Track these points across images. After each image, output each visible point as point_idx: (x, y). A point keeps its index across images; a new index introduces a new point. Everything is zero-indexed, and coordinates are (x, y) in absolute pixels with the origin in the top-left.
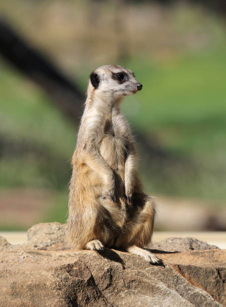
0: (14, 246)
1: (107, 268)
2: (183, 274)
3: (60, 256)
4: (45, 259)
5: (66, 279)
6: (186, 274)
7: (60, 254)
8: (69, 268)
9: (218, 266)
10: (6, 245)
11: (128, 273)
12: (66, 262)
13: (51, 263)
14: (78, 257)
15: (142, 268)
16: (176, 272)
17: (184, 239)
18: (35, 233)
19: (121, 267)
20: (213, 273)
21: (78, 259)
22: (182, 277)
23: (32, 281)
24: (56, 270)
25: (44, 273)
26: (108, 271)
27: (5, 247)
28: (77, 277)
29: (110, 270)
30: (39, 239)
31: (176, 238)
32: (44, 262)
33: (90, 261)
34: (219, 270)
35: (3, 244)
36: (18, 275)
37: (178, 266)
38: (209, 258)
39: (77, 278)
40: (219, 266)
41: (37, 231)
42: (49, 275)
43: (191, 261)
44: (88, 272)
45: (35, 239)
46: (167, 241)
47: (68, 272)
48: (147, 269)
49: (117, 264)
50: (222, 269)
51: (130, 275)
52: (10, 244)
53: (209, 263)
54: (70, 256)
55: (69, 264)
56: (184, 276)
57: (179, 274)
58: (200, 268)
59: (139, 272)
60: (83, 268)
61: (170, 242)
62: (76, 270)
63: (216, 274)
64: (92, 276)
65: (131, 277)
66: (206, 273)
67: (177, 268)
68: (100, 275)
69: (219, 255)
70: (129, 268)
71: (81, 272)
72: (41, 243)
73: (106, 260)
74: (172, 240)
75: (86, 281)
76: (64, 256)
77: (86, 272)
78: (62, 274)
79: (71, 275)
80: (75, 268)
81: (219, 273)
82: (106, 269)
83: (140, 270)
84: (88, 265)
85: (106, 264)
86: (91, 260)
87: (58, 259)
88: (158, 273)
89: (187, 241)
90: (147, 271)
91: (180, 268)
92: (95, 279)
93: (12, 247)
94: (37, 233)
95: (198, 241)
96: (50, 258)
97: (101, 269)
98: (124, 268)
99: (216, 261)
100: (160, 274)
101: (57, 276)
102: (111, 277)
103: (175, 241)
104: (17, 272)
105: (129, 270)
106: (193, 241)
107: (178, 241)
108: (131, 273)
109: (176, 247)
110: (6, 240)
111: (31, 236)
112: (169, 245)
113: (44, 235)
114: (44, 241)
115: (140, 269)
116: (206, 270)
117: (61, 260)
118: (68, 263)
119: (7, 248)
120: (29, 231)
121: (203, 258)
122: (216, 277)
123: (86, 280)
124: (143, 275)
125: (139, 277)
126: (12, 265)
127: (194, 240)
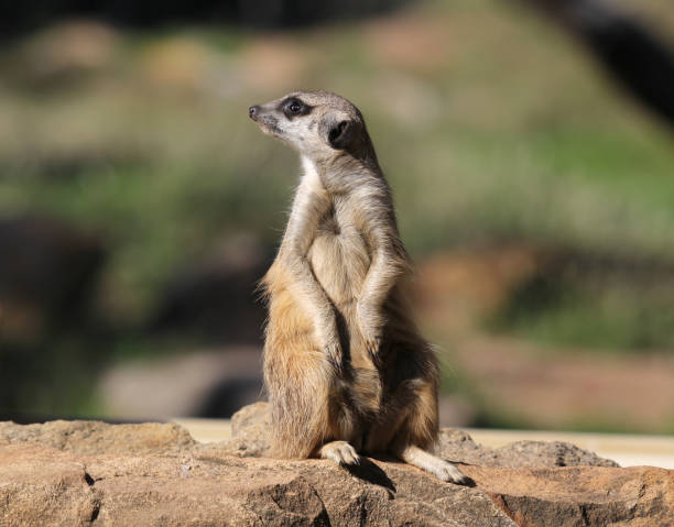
0: (203, 446)
1: (357, 496)
2: (511, 513)
3: (263, 468)
4: (233, 474)
5: (271, 515)
6: (518, 514)
7: (264, 465)
8: (278, 493)
9: (583, 501)
10: (187, 442)
11: (398, 508)
12: (274, 480)
13: (243, 480)
14: (298, 471)
15: (429, 497)
16: (497, 510)
17: (549, 444)
18: (245, 422)
19: (386, 495)
20: (573, 513)
21: (297, 475)
22: (509, 519)
23: (200, 516)
24: (251, 495)
25: (225, 501)
26: (358, 502)
27: (184, 447)
28: (293, 510)
29: (362, 500)
30: (252, 433)
31: (532, 443)
32: (230, 479)
33: (322, 480)
34: (584, 509)
35: (180, 441)
36: (172, 504)
37: (503, 497)
38: (569, 483)
39: (292, 514)
40: (587, 501)
41: (251, 417)
42: (236, 505)
43: (530, 489)
44: (317, 501)
45: (243, 434)
46: (513, 449)
47: (276, 501)
48: (438, 500)
49: (376, 488)
50: (592, 507)
51: (402, 513)
52: (195, 442)
53: (566, 494)
54: (282, 468)
55: (278, 486)
56: (513, 518)
57: (502, 514)
58: (548, 503)
59: (422, 507)
60: (307, 493)
61: (520, 449)
62: (293, 498)
63: (579, 515)
64: (324, 511)
65: (405, 516)
66: (559, 513)
67: (500, 502)
68: (342, 509)
69: (589, 478)
70: (402, 496)
71: (302, 503)
72: (255, 442)
73: (355, 479)
74: (524, 446)
75: (312, 520)
76: (271, 469)
77: (313, 502)
78: (263, 505)
79: (281, 508)
80: (290, 494)
81: (584, 514)
82: (353, 497)
83: (424, 503)
84: (318, 487)
85: (356, 487)
86: (325, 479)
87: (258, 474)
88: (460, 510)
89: (555, 450)
90: (438, 505)
91: (505, 501)
92: (331, 517)
93: (197, 448)
94: (250, 420)
95: (577, 449)
96: (243, 470)
97: (343, 498)
98: (392, 497)
99: (582, 490)
100: (463, 512)
101: (253, 509)
102: (364, 514)
103: (529, 448)
104: (171, 497)
105: (402, 502)
106: (567, 449)
107: (536, 449)
108: (405, 506)
109: (528, 460)
110: (188, 434)
111: (237, 427)
112: (516, 455)
113: (262, 426)
114: (261, 438)
115: (424, 500)
116: (559, 508)
117: (265, 476)
118: (276, 483)
119: (187, 449)
120: (234, 417)
121: (556, 483)
122: (579, 522)
123: (312, 517)
124: (430, 513)
125: (422, 517)
126: (164, 483)
127: (570, 448)
